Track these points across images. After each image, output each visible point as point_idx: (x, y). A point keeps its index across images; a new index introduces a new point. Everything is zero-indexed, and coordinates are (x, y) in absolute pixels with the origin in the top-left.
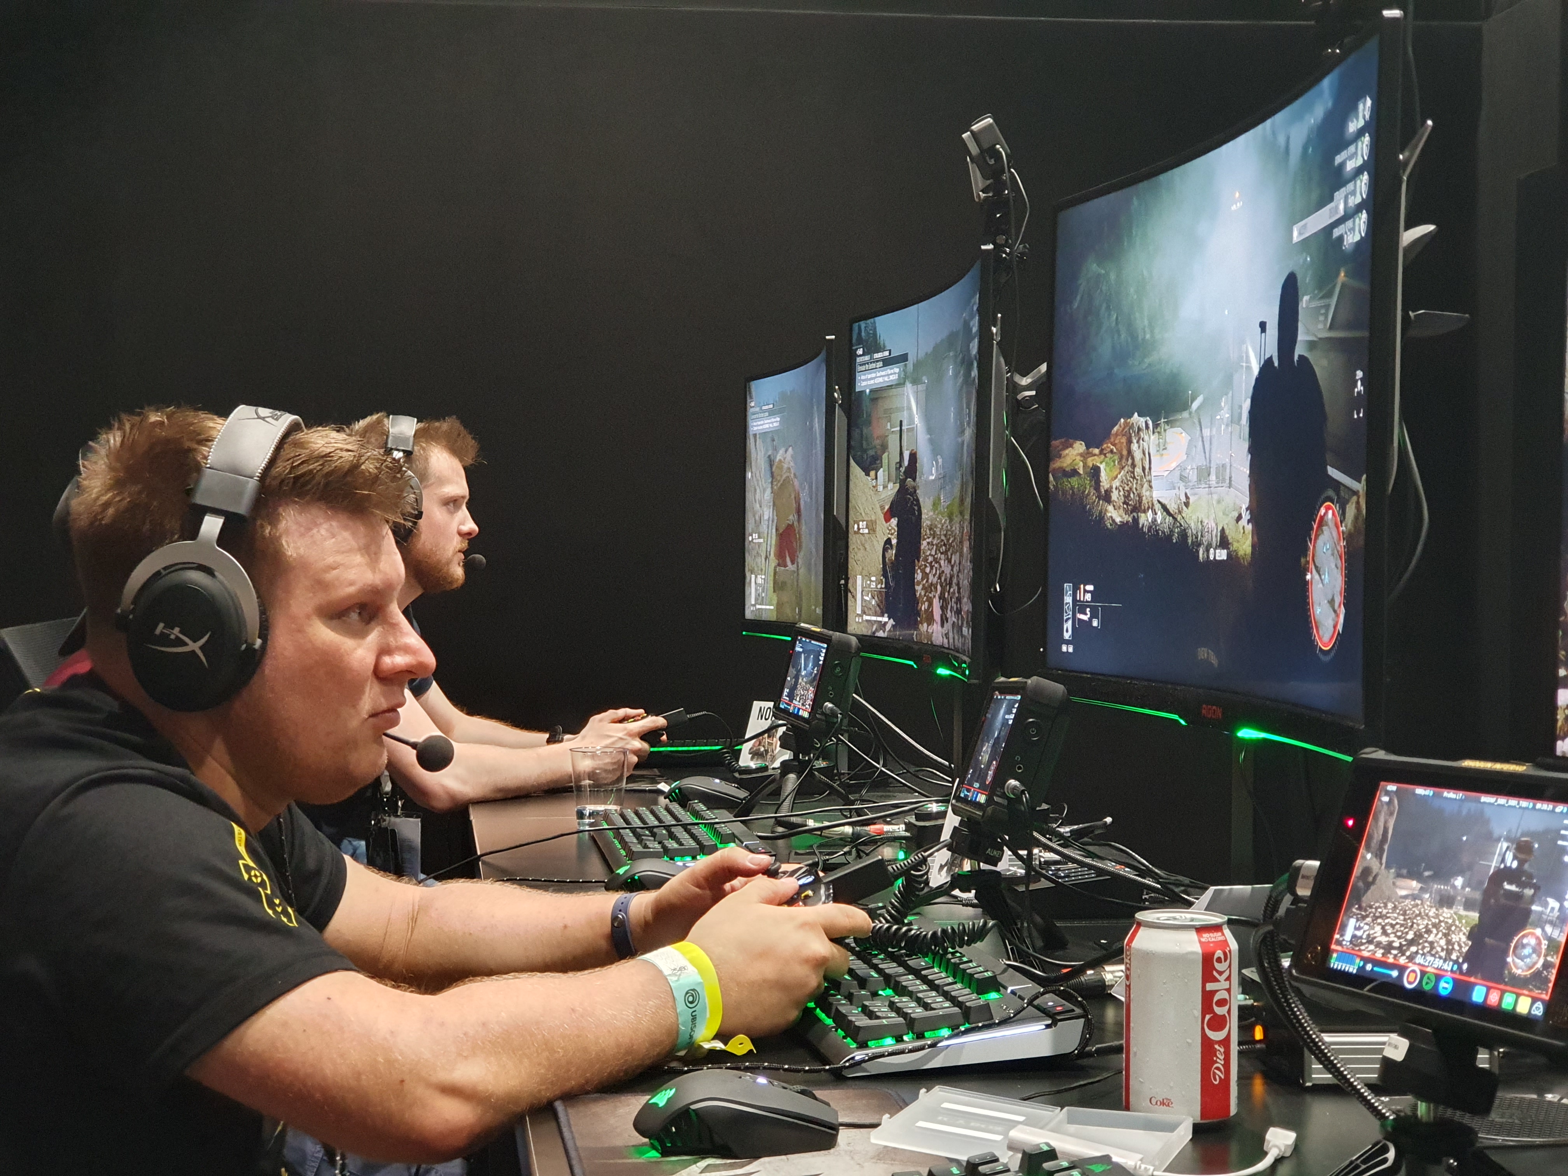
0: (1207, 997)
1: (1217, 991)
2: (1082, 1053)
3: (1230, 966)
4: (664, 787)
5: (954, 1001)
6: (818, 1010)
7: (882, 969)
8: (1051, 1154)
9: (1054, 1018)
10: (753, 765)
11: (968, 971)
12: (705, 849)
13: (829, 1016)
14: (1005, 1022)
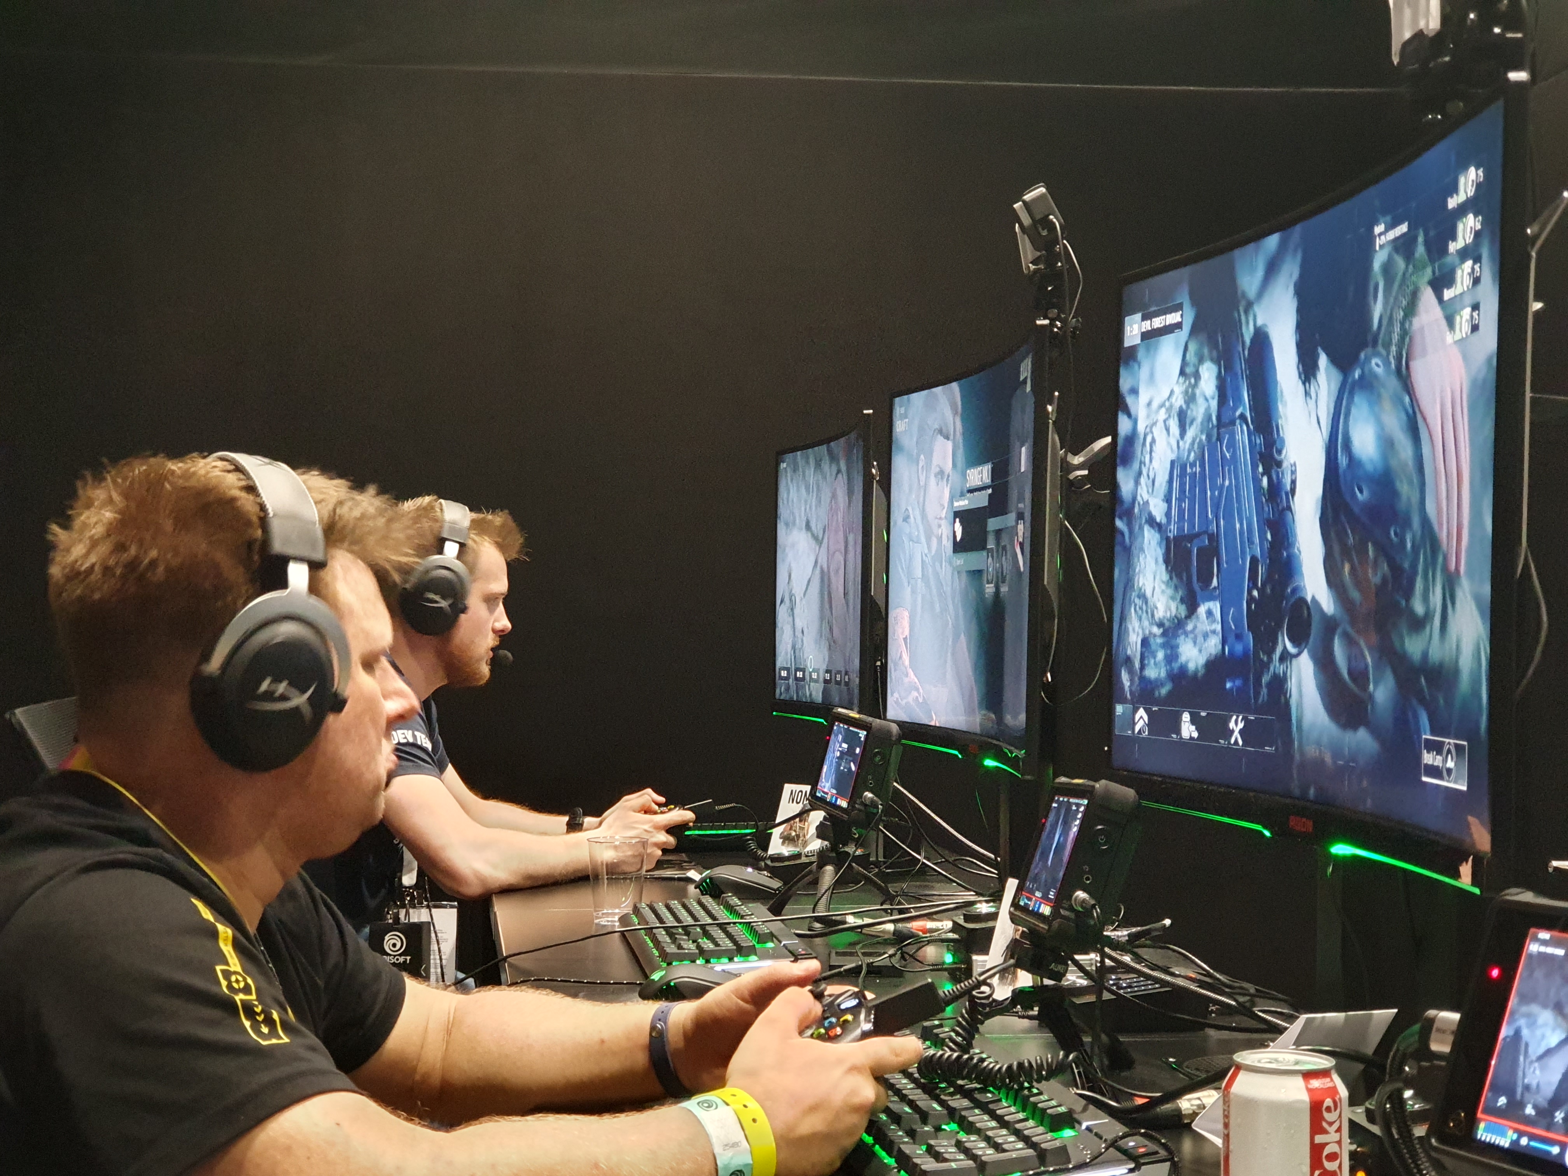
0: (1316, 1150)
1: (1327, 1144)
3: (1340, 1116)
4: (693, 875)
5: (1026, 1140)
6: (877, 1147)
7: (945, 1101)
9: (1137, 1161)
10: (786, 851)
11: (1039, 1105)
12: (741, 950)
13: (890, 1154)
14: (1084, 1166)
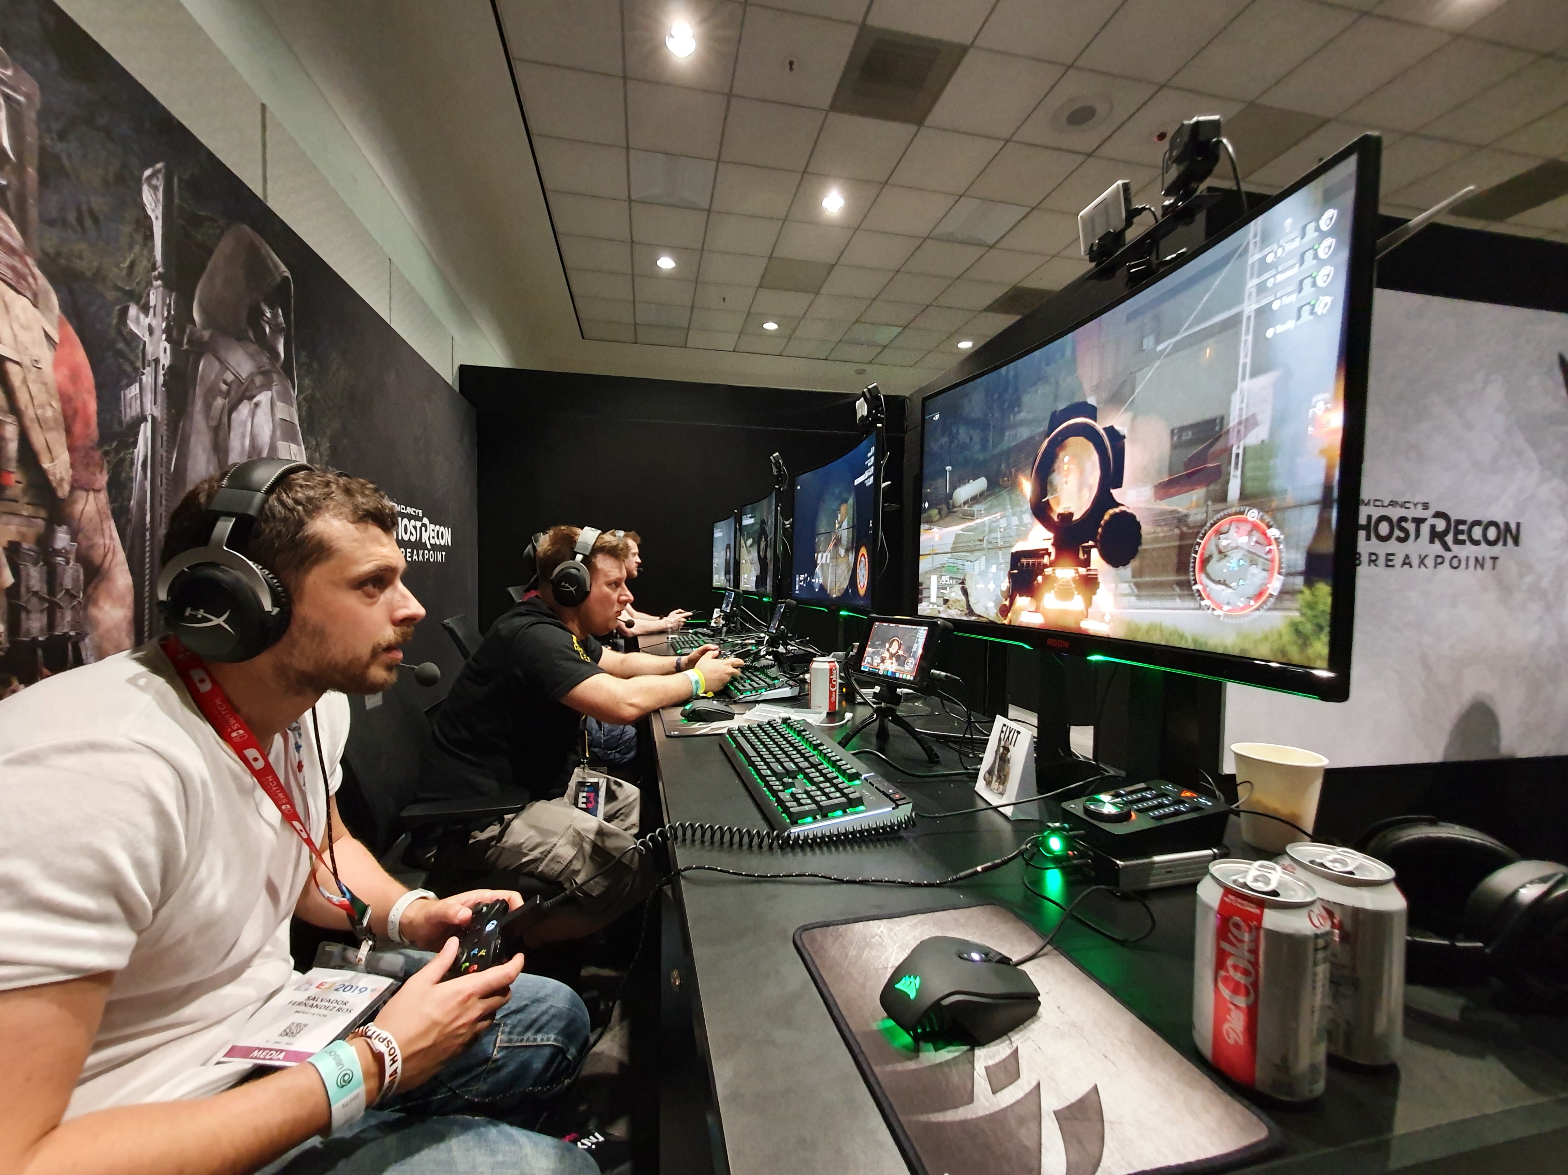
0: (831, 679)
1: (833, 678)
2: (799, 696)
3: (837, 672)
4: (690, 631)
5: (766, 683)
8: (790, 719)
9: (792, 686)
10: (714, 625)
11: (770, 675)
14: (779, 688)
